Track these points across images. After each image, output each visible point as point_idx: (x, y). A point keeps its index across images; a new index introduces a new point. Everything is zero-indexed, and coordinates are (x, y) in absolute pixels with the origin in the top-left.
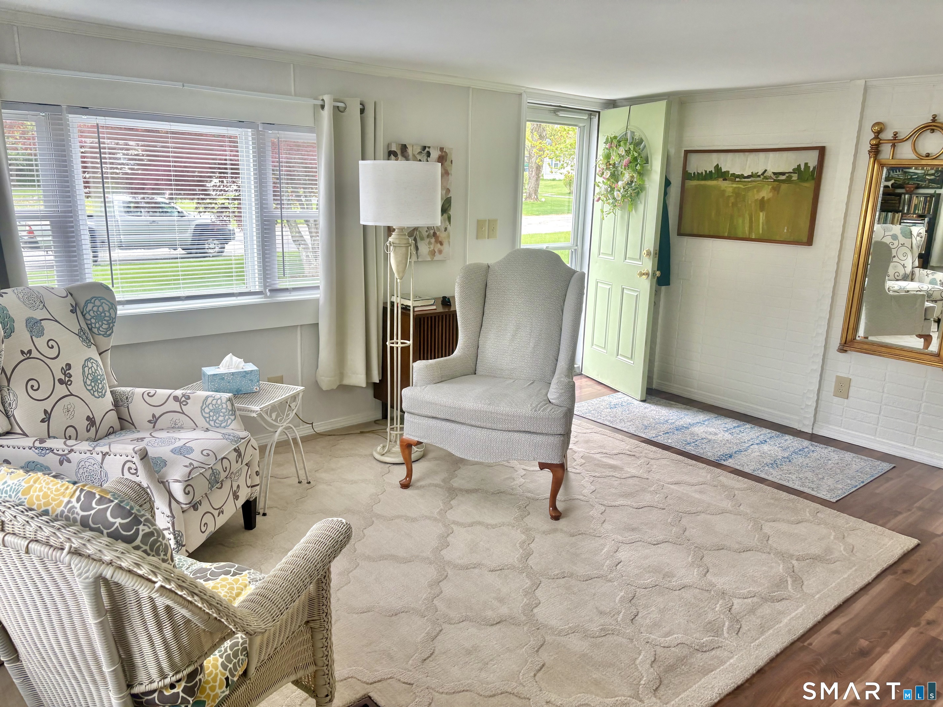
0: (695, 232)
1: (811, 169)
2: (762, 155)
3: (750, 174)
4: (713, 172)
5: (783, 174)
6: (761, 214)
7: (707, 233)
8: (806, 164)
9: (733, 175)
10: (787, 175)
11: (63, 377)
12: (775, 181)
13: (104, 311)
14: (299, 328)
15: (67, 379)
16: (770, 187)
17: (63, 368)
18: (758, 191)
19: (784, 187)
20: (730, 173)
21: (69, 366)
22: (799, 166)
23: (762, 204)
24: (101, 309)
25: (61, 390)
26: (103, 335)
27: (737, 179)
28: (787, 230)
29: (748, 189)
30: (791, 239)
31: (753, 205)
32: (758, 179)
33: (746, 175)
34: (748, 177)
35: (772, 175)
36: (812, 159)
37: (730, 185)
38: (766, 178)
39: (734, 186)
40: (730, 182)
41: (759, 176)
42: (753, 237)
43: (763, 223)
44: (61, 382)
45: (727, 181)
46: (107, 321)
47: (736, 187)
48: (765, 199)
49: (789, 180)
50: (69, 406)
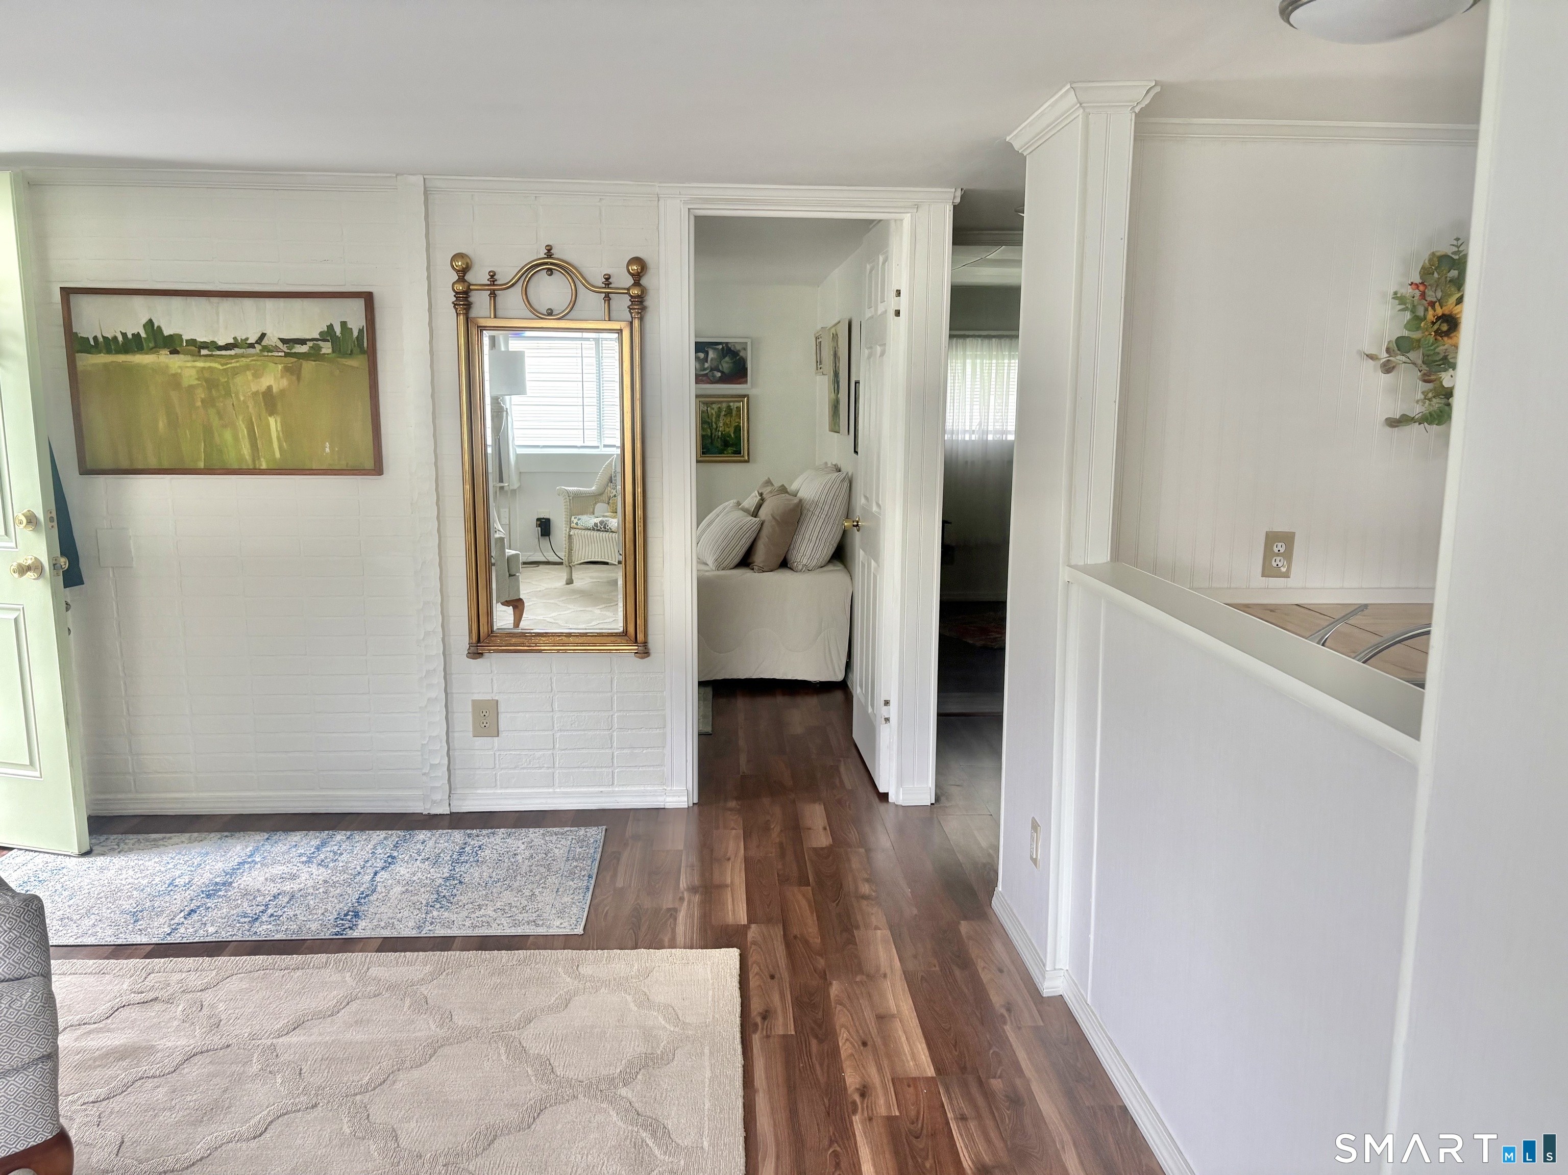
0: (125, 465)
1: (355, 334)
2: (248, 302)
3: (232, 341)
4: (143, 335)
5: (303, 342)
6: (272, 420)
7: (153, 463)
8: (344, 324)
9: (192, 342)
10: (310, 344)
12: (287, 355)
16: (280, 367)
18: (257, 375)
19: (308, 366)
20: (185, 337)
22: (331, 327)
23: (270, 401)
27: (204, 352)
28: (331, 448)
29: (235, 372)
30: (342, 465)
31: (251, 404)
32: (251, 351)
33: (221, 343)
34: (227, 347)
35: (280, 345)
36: (355, 318)
37: (189, 364)
38: (266, 349)
39: (200, 364)
40: (189, 358)
41: (252, 346)
42: (264, 466)
43: (278, 438)
45: (181, 356)
47: (204, 368)
48: (275, 390)
49: (315, 355)
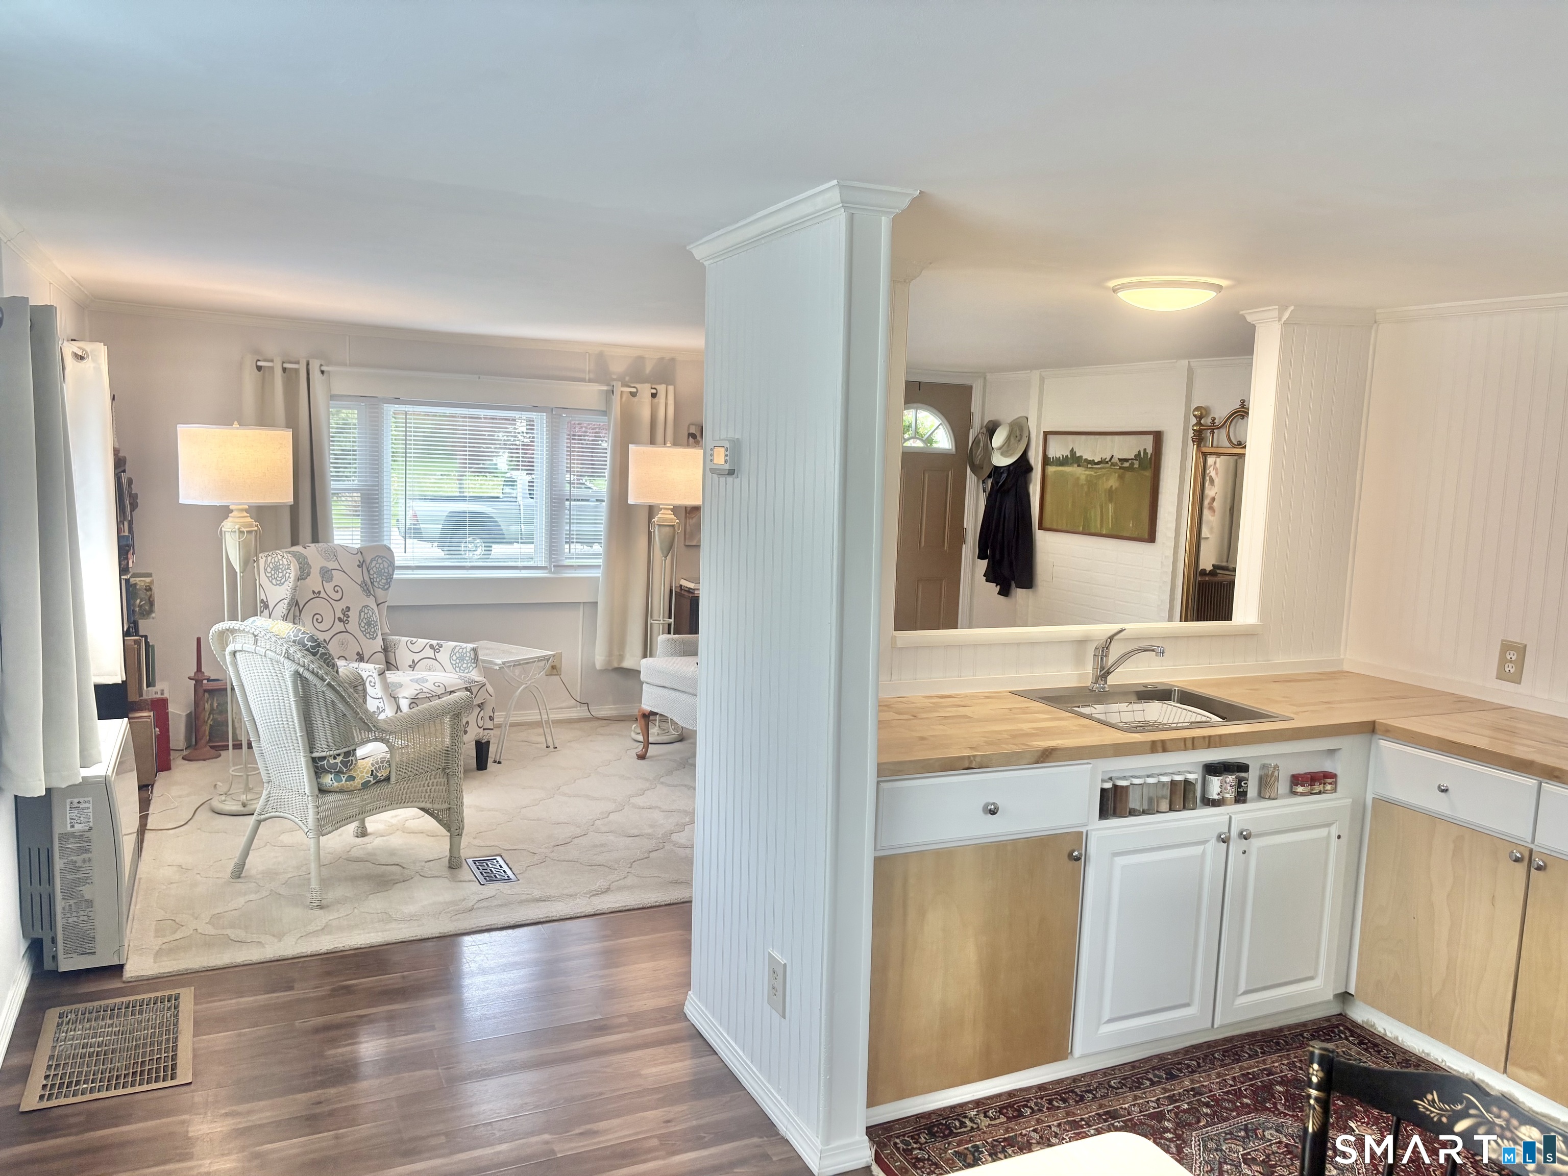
0: (1055, 527)
1: (1149, 456)
2: (1109, 437)
3: (1100, 460)
4: (1069, 456)
5: (1126, 460)
6: (1110, 506)
7: (1064, 528)
8: (1145, 450)
9: (1086, 460)
10: (1130, 461)
11: (342, 616)
12: (1121, 468)
13: (384, 568)
14: (582, 605)
15: (345, 618)
16: (1117, 475)
17: (343, 609)
18: (1107, 480)
19: (1128, 475)
20: (1084, 458)
21: (348, 609)
22: (1139, 452)
23: (1110, 492)
24: (382, 566)
25: (339, 626)
26: (382, 588)
27: (1090, 466)
28: (1133, 524)
29: (1099, 477)
30: (1135, 535)
31: (1103, 495)
32: (1107, 465)
33: (1096, 461)
34: (1098, 463)
35: (1118, 461)
36: (1147, 444)
37: (1084, 472)
38: (1113, 464)
39: (1087, 473)
40: (1084, 469)
41: (1107, 463)
42: (1104, 533)
43: (1112, 516)
44: (340, 620)
45: (1081, 468)
46: (386, 577)
47: (1088, 475)
48: (1114, 488)
49: (1131, 468)
50: (344, 641)
